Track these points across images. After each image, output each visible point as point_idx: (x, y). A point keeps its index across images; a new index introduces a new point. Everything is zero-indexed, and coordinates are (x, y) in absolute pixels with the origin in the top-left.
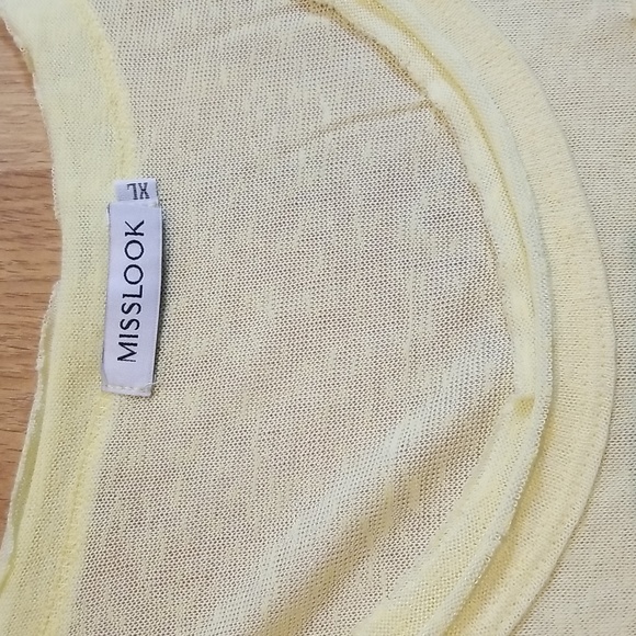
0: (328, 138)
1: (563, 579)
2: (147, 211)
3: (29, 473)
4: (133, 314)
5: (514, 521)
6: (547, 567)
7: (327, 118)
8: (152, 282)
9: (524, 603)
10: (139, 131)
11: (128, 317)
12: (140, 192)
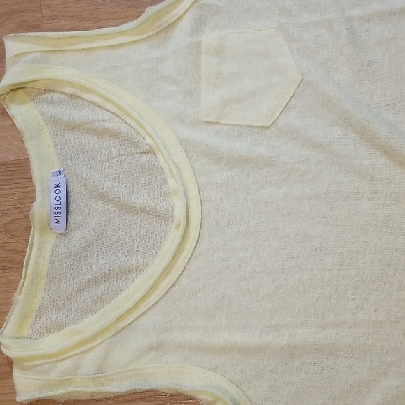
0: (115, 160)
1: (185, 272)
2: (61, 179)
3: (30, 253)
4: (58, 210)
5: (174, 258)
6: (181, 270)
7: (114, 154)
8: (64, 200)
9: (175, 279)
10: (57, 154)
11: (57, 211)
12: (59, 173)
